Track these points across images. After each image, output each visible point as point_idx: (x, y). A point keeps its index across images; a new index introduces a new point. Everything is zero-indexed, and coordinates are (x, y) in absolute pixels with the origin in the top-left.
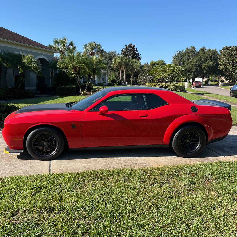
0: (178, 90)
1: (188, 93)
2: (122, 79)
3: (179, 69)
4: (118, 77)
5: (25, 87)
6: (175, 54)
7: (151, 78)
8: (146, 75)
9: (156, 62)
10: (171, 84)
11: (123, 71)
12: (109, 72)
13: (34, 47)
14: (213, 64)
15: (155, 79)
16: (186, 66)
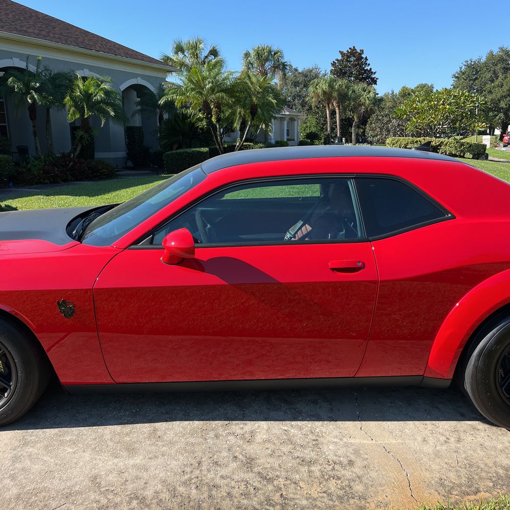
0: (468, 155)
1: (492, 161)
2: (333, 129)
3: (472, 101)
4: (323, 127)
5: (95, 153)
6: (461, 68)
7: (399, 125)
8: (386, 119)
9: (412, 89)
10: (450, 140)
11: (335, 112)
12: (303, 116)
13: (119, 57)
15: (410, 127)
16: (487, 96)
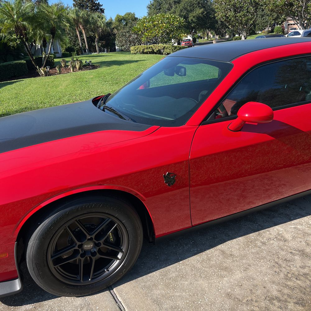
3: (177, 21)
6: (151, 2)
7: (136, 38)
9: (123, 17)
11: (82, 33)
14: (202, 13)
